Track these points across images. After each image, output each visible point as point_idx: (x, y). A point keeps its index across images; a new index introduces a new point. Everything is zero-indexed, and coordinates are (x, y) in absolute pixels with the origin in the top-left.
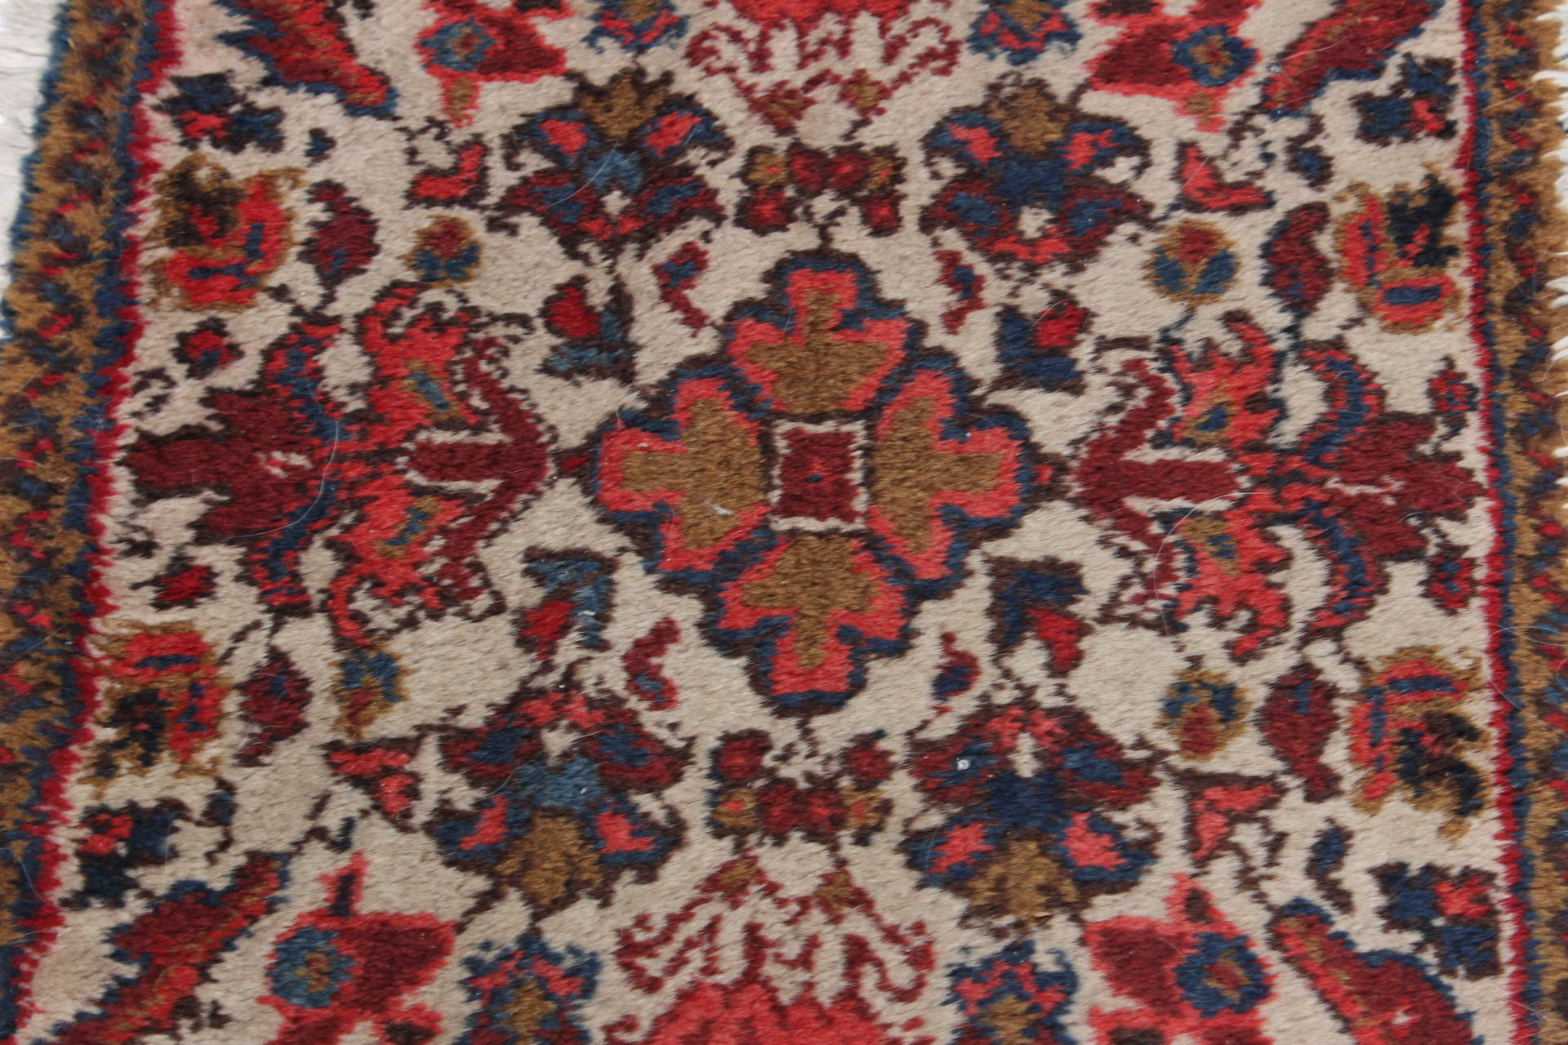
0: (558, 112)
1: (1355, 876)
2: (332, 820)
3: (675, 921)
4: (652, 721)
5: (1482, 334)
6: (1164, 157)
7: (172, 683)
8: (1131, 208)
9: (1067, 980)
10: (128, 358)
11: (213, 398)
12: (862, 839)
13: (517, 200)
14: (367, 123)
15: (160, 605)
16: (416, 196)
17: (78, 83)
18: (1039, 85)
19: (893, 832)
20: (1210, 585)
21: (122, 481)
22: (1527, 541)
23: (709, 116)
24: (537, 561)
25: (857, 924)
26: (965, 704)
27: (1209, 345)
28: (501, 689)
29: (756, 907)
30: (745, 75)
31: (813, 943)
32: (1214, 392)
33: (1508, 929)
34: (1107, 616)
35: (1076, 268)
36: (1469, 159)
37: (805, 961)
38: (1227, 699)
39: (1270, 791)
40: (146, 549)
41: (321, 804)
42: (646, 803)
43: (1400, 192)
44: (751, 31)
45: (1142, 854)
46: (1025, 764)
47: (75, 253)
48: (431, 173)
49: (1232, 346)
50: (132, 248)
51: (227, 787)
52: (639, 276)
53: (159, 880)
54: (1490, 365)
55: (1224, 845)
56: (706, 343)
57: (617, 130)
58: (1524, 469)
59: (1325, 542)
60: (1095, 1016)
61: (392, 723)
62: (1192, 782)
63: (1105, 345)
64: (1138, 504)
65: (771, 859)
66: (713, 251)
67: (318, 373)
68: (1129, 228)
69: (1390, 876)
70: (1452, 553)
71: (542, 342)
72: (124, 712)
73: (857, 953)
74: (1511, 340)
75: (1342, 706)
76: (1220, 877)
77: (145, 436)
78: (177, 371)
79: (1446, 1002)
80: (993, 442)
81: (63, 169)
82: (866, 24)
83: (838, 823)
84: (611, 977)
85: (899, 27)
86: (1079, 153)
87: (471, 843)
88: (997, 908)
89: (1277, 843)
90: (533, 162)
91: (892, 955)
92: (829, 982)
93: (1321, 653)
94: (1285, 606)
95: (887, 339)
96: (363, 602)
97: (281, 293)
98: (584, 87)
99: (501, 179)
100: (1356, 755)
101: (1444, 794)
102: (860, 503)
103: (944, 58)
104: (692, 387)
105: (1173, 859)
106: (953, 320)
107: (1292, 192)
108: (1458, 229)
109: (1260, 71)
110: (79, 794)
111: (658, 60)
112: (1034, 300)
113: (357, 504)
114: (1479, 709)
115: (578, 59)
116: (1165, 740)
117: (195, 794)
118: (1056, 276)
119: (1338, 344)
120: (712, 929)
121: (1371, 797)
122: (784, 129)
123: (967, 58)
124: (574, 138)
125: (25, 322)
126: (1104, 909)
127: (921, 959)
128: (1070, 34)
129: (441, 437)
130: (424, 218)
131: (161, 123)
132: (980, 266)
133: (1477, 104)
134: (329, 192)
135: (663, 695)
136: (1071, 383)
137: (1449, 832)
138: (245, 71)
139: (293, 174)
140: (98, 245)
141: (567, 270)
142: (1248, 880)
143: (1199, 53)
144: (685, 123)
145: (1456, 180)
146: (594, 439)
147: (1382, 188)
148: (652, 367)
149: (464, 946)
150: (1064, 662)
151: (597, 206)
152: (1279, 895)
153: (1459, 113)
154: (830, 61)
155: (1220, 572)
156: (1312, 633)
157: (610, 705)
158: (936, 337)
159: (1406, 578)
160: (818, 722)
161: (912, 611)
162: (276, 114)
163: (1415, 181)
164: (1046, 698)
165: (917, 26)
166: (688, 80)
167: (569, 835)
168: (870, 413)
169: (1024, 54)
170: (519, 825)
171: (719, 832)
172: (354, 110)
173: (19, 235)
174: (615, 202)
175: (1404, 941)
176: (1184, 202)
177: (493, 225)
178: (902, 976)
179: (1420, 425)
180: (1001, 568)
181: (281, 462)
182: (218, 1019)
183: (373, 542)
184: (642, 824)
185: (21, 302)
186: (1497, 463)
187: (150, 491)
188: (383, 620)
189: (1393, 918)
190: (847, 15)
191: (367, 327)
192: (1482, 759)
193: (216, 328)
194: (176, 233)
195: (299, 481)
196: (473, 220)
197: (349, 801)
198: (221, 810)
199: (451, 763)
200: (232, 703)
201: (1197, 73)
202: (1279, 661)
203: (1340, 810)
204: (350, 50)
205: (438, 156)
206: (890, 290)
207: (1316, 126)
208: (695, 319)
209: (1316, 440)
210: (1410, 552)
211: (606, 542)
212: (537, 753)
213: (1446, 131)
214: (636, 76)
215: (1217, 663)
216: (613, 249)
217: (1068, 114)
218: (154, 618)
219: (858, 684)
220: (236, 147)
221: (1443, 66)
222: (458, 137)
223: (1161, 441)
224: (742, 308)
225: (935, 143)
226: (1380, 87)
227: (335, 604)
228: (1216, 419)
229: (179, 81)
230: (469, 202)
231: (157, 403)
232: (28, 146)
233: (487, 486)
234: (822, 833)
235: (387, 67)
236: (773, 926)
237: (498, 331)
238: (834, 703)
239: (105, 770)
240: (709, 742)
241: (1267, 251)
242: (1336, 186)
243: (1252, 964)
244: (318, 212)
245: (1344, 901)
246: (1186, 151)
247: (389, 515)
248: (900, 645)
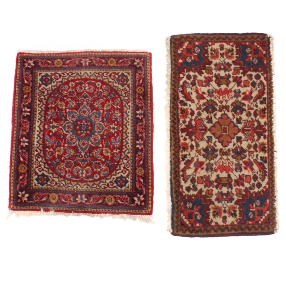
0: (206, 102)
1: (259, 157)
2: (196, 155)
3: (218, 161)
4: (215, 148)
5: (268, 119)
6: (247, 106)
7: (185, 146)
8: (244, 110)
9: (242, 164)
10: (179, 122)
11: (185, 125)
12: (229, 155)
13: (204, 109)
14: (193, 104)
15: (184, 140)
16: (197, 109)
17: (173, 101)
18: (238, 100)
19: (231, 155)
20: (250, 138)
21: (180, 132)
22: (270, 134)
23: (216, 103)
24: (208, 137)
25: (229, 161)
26: (235, 146)
27: (250, 120)
28: (206, 146)
29: (223, 160)
30: (219, 100)
31: (226, 162)
32: (250, 124)
33: (268, 160)
34: (244, 140)
35: (241, 115)
36: (267, 106)
37: (226, 163)
38: (251, 146)
39: (253, 152)
40: (182, 137)
41: (196, 154)
42: (216, 153)
43: (263, 108)
44: (218, 96)
45: (246, 156)
46: (239, 150)
47: (175, 114)
48: (198, 108)
49: (251, 120)
50: (178, 114)
51: (190, 153)
52: (212, 115)
53: (186, 159)
54: (268, 121)
55: (251, 155)
56: (217, 120)
57: (210, 104)
58: (270, 129)
59: (257, 135)
60: (243, 167)
61: (199, 148)
62: (249, 151)
63: (243, 120)
64: (245, 132)
65: (223, 157)
66: (217, 113)
67: (192, 123)
68: (244, 111)
69: (261, 157)
70: (265, 135)
71: (206, 121)
72: (183, 148)
73: (229, 163)
74: (269, 119)
75: (258, 146)
76: (250, 158)
77: (181, 129)
78: (183, 123)
79: (264, 165)
80: (236, 128)
81: (173, 107)
82: (226, 95)
83: (227, 154)
84: (214, 165)
85: (229, 95)
86: (241, 106)
87: (205, 156)
88: (237, 160)
89: (254, 155)
90: (205, 106)
91: (231, 163)
92: (227, 165)
93: (257, 142)
94: (255, 139)
95: (229, 120)
96: (197, 140)
97: (189, 117)
98: (207, 100)
99: (202, 108)
100: (259, 149)
101: (264, 152)
102: (228, 132)
103: (232, 98)
104: (216, 124)
105: (248, 156)
106: (233, 119)
107: (255, 108)
108: (266, 111)
109: (253, 99)
110: (181, 154)
111: (213, 98)
112: (238, 117)
113: (195, 133)
114: (266, 146)
115: (207, 98)
116: (247, 149)
117: (188, 153)
118: (240, 115)
119: (258, 120)
120: (220, 162)
121: (260, 152)
122: (221, 104)
123: (234, 98)
124: (207, 105)
125: (172, 119)
126: (244, 160)
127: (233, 163)
128: (240, 96)
129: (200, 128)
130: (197, 111)
131: (179, 104)
132: (235, 114)
133: (268, 101)
134: (191, 109)
135: (216, 146)
136: (241, 123)
137: (264, 154)
138: (184, 100)
139: (188, 108)
140: (176, 114)
141: (207, 115)
142: (252, 158)
143: (249, 97)
144: (215, 103)
145: (266, 107)
146: (210, 128)
147: (261, 108)
148: (214, 122)
149: (205, 163)
150: (241, 143)
151: (209, 110)
152: (254, 159)
153: (266, 102)
154: (224, 98)
155: (251, 137)
156: (256, 141)
157: (213, 147)
158: (232, 120)
159: (262, 137)
160: (226, 148)
161: (231, 140)
162: (187, 103)
163: (263, 107)
164: (240, 146)
165: (230, 95)
166: (215, 100)
167: (211, 156)
168: (228, 126)
169: (237, 98)
170: (208, 155)
171: (220, 155)
172: (192, 102)
173: (170, 112)
174: (210, 110)
175: (261, 161)
176: (248, 109)
177: (203, 111)
178: (232, 164)
179: (263, 126)
180: (237, 137)
181: (190, 130)
182: (191, 168)
183: (197, 136)
184: (215, 155)
185: (171, 118)
186: (268, 128)
187: (182, 132)
188: (198, 141)
189: (261, 160)
190: (225, 94)
191: (195, 120)
192: (266, 149)
193: (185, 120)
194: (181, 113)
195: (191, 131)
196: (201, 111)
197: (197, 154)
198: (190, 155)
199: (203, 151)
200: (189, 147)
201: (249, 99)
202: (254, 143)
203: (258, 153)
204: (191, 98)
205: (198, 106)
206: (229, 117)
207: (257, 103)
208: (216, 119)
209: (257, 127)
210: (263, 135)
211: (212, 135)
212: (208, 150)
213: (265, 104)
214: (211, 100)
215: (250, 143)
216: (210, 114)
217: (240, 103)
218: (184, 142)
219: (228, 145)
220: (184, 106)
221: (265, 98)
222: (199, 104)
223: (247, 127)
224: (220, 118)
225: (232, 105)
226: (261, 100)
227: (195, 140)
228: (250, 126)
229: (180, 101)
230: (201, 109)
231: (182, 126)
232: (170, 105)
233: (204, 131)
234: (226, 155)
235: (194, 99)
236: (224, 161)
237: (203, 120)
238: (227, 146)
239: (182, 152)
240: (219, 149)
241: (254, 113)
242: (258, 108)
243: (252, 163)
244: (190, 111)
245: (258, 159)
246: (248, 105)
247: (198, 134)
248: (231, 142)
